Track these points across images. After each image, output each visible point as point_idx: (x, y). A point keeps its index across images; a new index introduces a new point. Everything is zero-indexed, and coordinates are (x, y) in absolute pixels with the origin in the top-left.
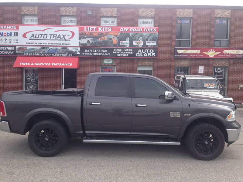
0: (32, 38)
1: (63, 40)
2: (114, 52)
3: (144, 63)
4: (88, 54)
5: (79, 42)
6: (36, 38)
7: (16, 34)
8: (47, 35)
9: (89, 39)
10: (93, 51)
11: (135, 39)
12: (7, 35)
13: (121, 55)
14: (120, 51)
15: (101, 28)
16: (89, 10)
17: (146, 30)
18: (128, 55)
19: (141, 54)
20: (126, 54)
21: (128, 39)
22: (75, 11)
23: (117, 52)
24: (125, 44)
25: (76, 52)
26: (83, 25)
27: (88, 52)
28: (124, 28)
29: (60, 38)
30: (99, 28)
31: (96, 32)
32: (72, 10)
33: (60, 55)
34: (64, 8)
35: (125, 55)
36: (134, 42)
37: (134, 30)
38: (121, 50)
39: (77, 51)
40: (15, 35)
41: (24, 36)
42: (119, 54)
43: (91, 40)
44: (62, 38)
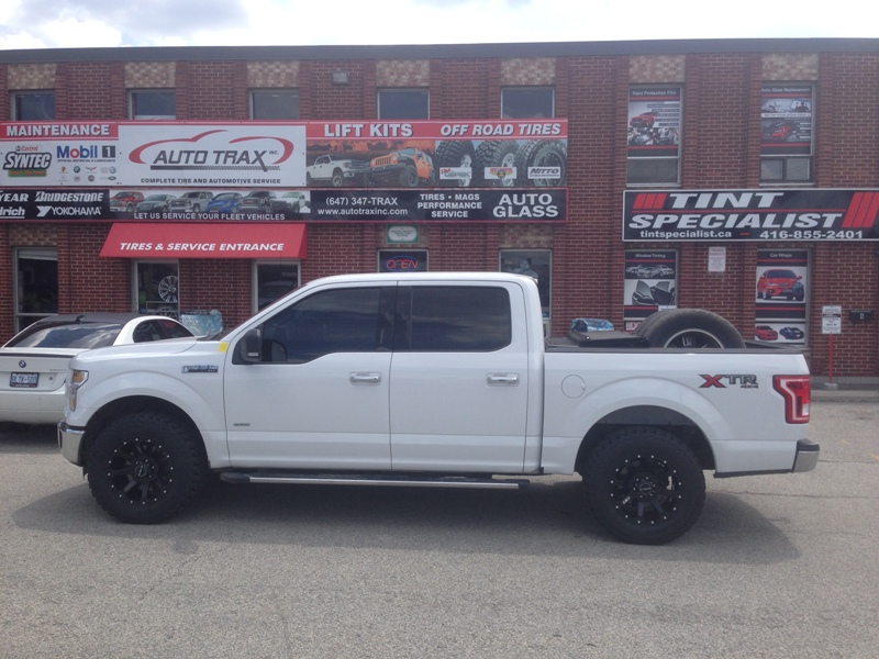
0: (161, 163)
1: (257, 168)
2: (420, 205)
3: (522, 238)
4: (335, 212)
5: (308, 174)
6: (171, 162)
7: (110, 153)
8: (206, 153)
9: (340, 164)
10: (351, 201)
11: (488, 159)
12: (82, 156)
13: (445, 214)
14: (440, 201)
15: (379, 126)
16: (339, 69)
17: (526, 128)
18: (465, 214)
19: (510, 209)
20: (462, 210)
21: (468, 159)
22: (295, 74)
23: (431, 205)
24: (458, 177)
25: (297, 205)
26: (321, 119)
27: (335, 207)
28: (452, 125)
29: (248, 163)
30: (372, 126)
31: (364, 140)
32: (283, 71)
33: (246, 218)
34: (258, 66)
35: (457, 214)
36: (487, 170)
37: (488, 129)
38: (442, 197)
39: (302, 203)
40: (105, 155)
41: (135, 157)
42: (438, 209)
43: (346, 165)
44: (253, 163)
